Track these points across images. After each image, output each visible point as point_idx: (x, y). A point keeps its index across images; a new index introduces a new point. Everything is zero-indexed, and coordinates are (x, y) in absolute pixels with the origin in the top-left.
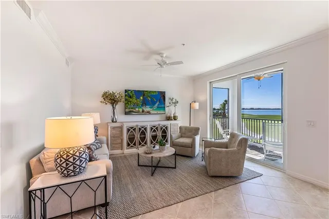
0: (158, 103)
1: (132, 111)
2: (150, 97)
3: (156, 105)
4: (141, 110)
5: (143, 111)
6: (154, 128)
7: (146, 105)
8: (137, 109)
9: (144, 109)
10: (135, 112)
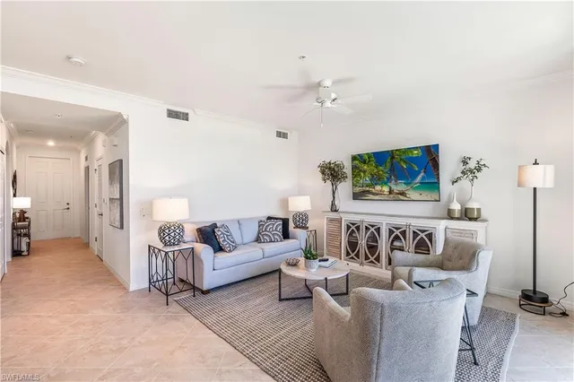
0: (422, 174)
1: (369, 192)
2: (405, 162)
3: (419, 179)
4: (386, 189)
5: (391, 192)
6: (397, 232)
7: (397, 178)
8: (378, 188)
9: (394, 187)
10: (374, 194)
